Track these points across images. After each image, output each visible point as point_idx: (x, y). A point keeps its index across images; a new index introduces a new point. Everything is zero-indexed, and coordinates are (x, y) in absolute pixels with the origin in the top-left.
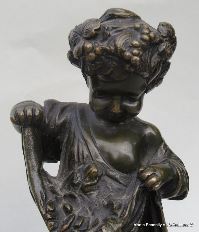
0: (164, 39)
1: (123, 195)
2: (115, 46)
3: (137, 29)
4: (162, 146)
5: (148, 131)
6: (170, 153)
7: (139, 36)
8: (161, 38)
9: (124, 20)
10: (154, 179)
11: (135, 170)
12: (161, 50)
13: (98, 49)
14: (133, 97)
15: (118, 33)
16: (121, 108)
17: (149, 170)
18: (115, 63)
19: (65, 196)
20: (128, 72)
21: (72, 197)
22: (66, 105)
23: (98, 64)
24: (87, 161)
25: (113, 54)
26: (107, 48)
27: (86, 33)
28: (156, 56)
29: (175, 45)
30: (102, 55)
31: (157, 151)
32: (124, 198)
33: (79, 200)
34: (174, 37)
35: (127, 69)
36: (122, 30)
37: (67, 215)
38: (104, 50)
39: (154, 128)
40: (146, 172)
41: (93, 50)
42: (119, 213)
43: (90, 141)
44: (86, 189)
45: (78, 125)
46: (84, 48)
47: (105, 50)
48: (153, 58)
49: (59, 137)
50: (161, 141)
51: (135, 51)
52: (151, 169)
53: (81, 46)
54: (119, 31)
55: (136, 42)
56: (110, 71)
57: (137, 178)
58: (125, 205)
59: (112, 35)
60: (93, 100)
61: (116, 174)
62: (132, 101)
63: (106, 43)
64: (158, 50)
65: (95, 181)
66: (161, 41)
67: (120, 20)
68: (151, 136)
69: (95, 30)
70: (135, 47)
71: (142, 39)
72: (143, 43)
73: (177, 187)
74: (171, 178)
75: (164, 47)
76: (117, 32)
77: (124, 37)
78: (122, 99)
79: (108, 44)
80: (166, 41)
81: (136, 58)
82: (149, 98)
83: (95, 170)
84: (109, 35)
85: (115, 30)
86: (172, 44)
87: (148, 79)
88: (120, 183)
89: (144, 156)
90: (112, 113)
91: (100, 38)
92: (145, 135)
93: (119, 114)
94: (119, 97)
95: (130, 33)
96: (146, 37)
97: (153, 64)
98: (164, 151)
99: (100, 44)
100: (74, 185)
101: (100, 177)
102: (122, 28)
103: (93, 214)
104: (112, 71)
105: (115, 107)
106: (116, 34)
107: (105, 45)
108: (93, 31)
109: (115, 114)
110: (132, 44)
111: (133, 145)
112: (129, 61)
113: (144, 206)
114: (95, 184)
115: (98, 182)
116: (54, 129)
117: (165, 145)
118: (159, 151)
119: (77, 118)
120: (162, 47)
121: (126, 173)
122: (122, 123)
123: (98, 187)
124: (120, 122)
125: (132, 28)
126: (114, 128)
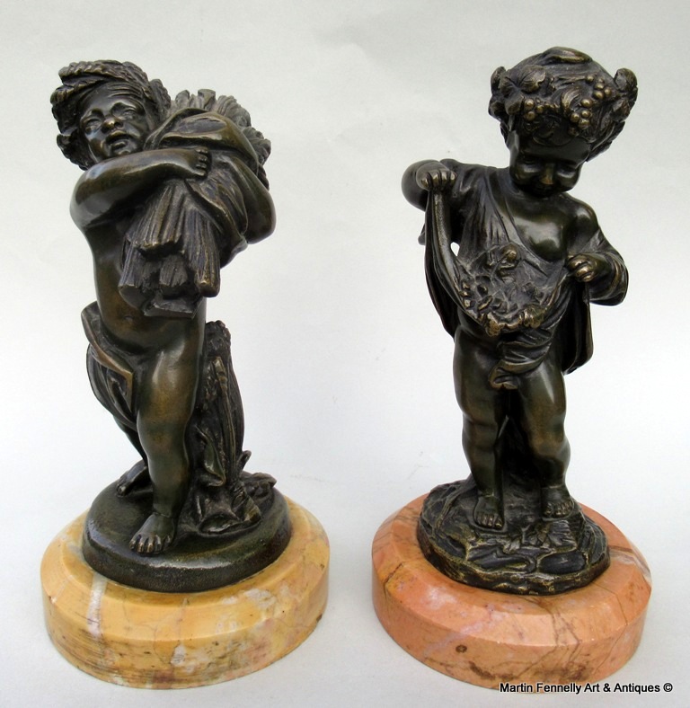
0: (622, 94)
1: (544, 285)
2: (561, 104)
3: (589, 82)
4: (597, 235)
5: (582, 213)
6: (605, 245)
7: (591, 92)
8: (618, 93)
9: (573, 66)
10: (585, 269)
11: (560, 259)
12: (615, 109)
13: (539, 107)
14: (571, 166)
15: (565, 87)
16: (554, 179)
17: (580, 259)
18: (557, 124)
19: (477, 278)
20: (572, 137)
21: (487, 279)
22: (470, 168)
23: (536, 125)
24: (502, 242)
25: (557, 114)
26: (552, 106)
27: (527, 86)
28: (608, 116)
29: (635, 100)
30: (543, 114)
31: (589, 240)
32: (546, 289)
33: (493, 284)
34: (635, 89)
35: (572, 133)
36: (570, 83)
37: (482, 296)
38: (546, 109)
39: (588, 208)
40: (577, 259)
41: (534, 107)
42: (541, 301)
43: (506, 219)
44: (503, 273)
45: (490, 196)
46: (523, 104)
47: (549, 108)
48: (604, 118)
49: (461, 210)
50: (597, 228)
51: (585, 112)
52: (583, 257)
53: (520, 101)
54: (566, 84)
55: (586, 101)
56: (549, 133)
57: (565, 266)
58: (548, 295)
59: (558, 89)
60: (516, 165)
61: (536, 261)
62: (568, 170)
63: (549, 98)
64: (611, 108)
65: (513, 265)
66: (618, 98)
67: (568, 67)
68: (584, 219)
69: (539, 83)
70: (584, 107)
71: (594, 96)
72: (595, 101)
73: (612, 284)
74: (605, 273)
75: (620, 105)
76: (563, 85)
77: (572, 93)
78: (556, 169)
79: (552, 101)
80: (624, 96)
81: (584, 121)
82: (588, 169)
83: (513, 252)
84: (555, 89)
85: (560, 82)
86: (630, 98)
87: (594, 144)
88: (541, 271)
89: (572, 245)
90: (542, 184)
91: (543, 92)
92: (577, 217)
93: (551, 185)
94: (553, 165)
95: (581, 87)
96: (599, 94)
97: (603, 126)
98: (598, 242)
99: (542, 100)
100: (488, 267)
101: (518, 262)
102: (570, 81)
103: (510, 300)
104: (552, 134)
105: (547, 178)
106: (562, 88)
107: (547, 101)
108: (537, 84)
109: (544, 185)
110: (582, 103)
111: (560, 228)
112: (576, 124)
113: (567, 303)
114: (512, 268)
115: (515, 267)
116: (457, 199)
117: (601, 234)
118: (592, 240)
119: (487, 187)
120: (618, 105)
121: (549, 261)
122: (546, 199)
123: (515, 273)
124: (544, 197)
125: (582, 80)
126: (537, 203)
